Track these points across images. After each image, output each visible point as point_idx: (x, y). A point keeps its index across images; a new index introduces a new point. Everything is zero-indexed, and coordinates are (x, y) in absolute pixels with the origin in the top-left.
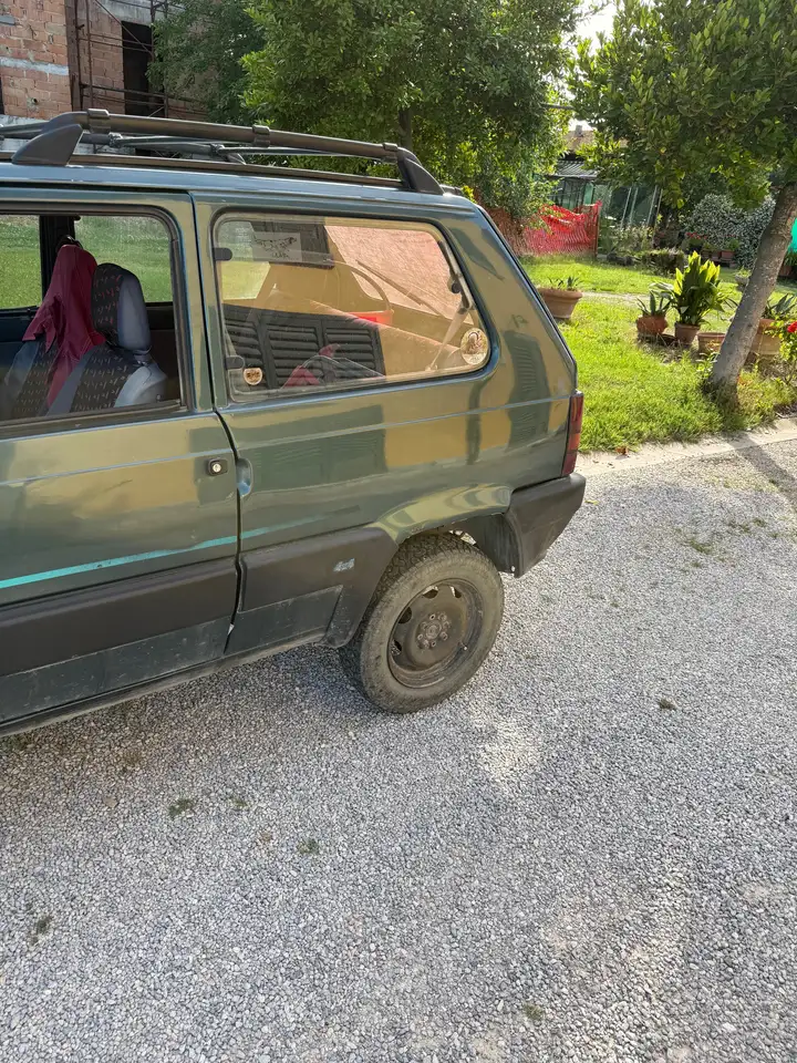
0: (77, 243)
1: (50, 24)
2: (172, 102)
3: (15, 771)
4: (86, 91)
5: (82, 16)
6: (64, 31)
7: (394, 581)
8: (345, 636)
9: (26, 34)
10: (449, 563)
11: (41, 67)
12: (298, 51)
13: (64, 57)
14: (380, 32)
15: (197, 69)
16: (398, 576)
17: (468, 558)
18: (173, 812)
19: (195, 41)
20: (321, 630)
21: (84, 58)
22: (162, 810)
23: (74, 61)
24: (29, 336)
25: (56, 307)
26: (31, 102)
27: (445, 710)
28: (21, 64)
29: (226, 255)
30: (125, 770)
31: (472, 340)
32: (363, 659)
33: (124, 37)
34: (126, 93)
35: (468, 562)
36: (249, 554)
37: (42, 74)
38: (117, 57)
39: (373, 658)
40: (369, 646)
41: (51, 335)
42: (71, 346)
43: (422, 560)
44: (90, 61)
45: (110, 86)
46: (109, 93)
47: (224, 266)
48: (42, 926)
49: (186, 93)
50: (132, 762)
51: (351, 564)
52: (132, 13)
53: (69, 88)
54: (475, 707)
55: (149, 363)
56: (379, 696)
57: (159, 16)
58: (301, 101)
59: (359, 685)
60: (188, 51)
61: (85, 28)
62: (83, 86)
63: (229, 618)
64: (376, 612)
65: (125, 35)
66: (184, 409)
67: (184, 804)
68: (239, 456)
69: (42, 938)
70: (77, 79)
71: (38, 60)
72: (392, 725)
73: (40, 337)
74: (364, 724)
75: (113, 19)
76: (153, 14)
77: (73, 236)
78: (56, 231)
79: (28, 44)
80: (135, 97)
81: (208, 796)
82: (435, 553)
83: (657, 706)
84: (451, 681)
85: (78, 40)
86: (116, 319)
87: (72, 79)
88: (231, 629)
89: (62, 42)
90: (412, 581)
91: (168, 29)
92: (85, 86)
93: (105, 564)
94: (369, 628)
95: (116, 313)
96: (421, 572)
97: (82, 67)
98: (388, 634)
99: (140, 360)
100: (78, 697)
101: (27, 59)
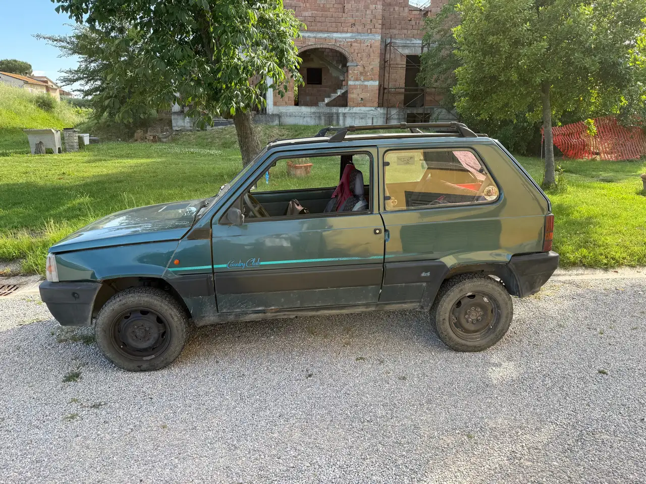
0: (352, 164)
1: (372, 63)
2: (428, 90)
3: (309, 339)
4: (386, 91)
5: (388, 56)
6: (378, 65)
7: (452, 287)
8: (428, 305)
9: (361, 69)
10: (479, 283)
11: (366, 83)
12: (479, 66)
13: (377, 77)
14: (524, 51)
15: (442, 73)
16: (453, 286)
17: (490, 283)
18: (357, 359)
19: (443, 59)
20: (418, 302)
21: (387, 75)
22: (353, 358)
23: (382, 78)
24: (333, 196)
25: (342, 185)
26: (360, 99)
27: (480, 355)
28: (357, 83)
29: (388, 164)
30: (344, 346)
31: (490, 191)
32: (437, 319)
33: (406, 62)
34: (405, 89)
35: (490, 284)
36: (387, 263)
37: (366, 86)
38: (403, 73)
39: (441, 319)
40: (439, 313)
41: (340, 196)
42: (344, 198)
43: (465, 280)
44: (389, 77)
45: (398, 86)
46: (397, 90)
47: (387, 168)
48: (310, 376)
49: (435, 85)
50: (347, 344)
51: (428, 274)
52: (412, 50)
53: (378, 91)
54: (495, 355)
55: (363, 200)
56: (445, 338)
57: (425, 50)
58: (482, 88)
59: (436, 332)
60: (439, 65)
61: (388, 62)
62: (384, 89)
63: (380, 287)
64: (442, 299)
65: (407, 62)
66: (370, 213)
67: (361, 358)
68: (386, 228)
69: (309, 378)
70: (382, 86)
71: (365, 80)
72: (453, 354)
73: (336, 196)
74: (440, 352)
75: (402, 55)
76: (422, 49)
77: (352, 161)
78: (346, 160)
79: (361, 73)
80: (410, 90)
81: (371, 358)
82: (472, 278)
83: (597, 372)
84: (483, 342)
85: (384, 67)
86: (354, 187)
87: (380, 86)
88: (381, 291)
89: (377, 70)
90: (460, 288)
91: (429, 56)
92: (386, 88)
93: (340, 259)
94: (440, 305)
95: (354, 185)
96: (465, 285)
97: (385, 80)
98: (449, 310)
99: (360, 198)
100: (329, 304)
101: (361, 80)
